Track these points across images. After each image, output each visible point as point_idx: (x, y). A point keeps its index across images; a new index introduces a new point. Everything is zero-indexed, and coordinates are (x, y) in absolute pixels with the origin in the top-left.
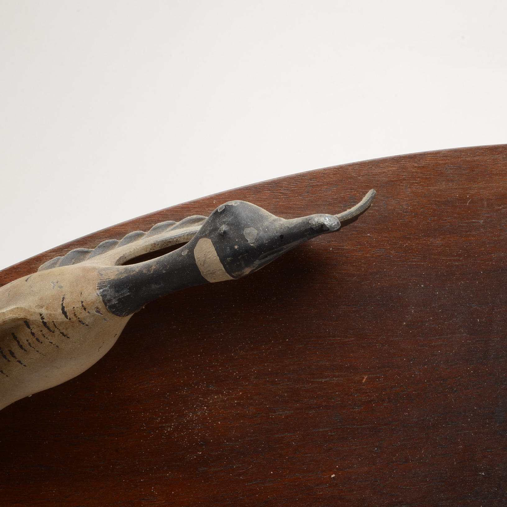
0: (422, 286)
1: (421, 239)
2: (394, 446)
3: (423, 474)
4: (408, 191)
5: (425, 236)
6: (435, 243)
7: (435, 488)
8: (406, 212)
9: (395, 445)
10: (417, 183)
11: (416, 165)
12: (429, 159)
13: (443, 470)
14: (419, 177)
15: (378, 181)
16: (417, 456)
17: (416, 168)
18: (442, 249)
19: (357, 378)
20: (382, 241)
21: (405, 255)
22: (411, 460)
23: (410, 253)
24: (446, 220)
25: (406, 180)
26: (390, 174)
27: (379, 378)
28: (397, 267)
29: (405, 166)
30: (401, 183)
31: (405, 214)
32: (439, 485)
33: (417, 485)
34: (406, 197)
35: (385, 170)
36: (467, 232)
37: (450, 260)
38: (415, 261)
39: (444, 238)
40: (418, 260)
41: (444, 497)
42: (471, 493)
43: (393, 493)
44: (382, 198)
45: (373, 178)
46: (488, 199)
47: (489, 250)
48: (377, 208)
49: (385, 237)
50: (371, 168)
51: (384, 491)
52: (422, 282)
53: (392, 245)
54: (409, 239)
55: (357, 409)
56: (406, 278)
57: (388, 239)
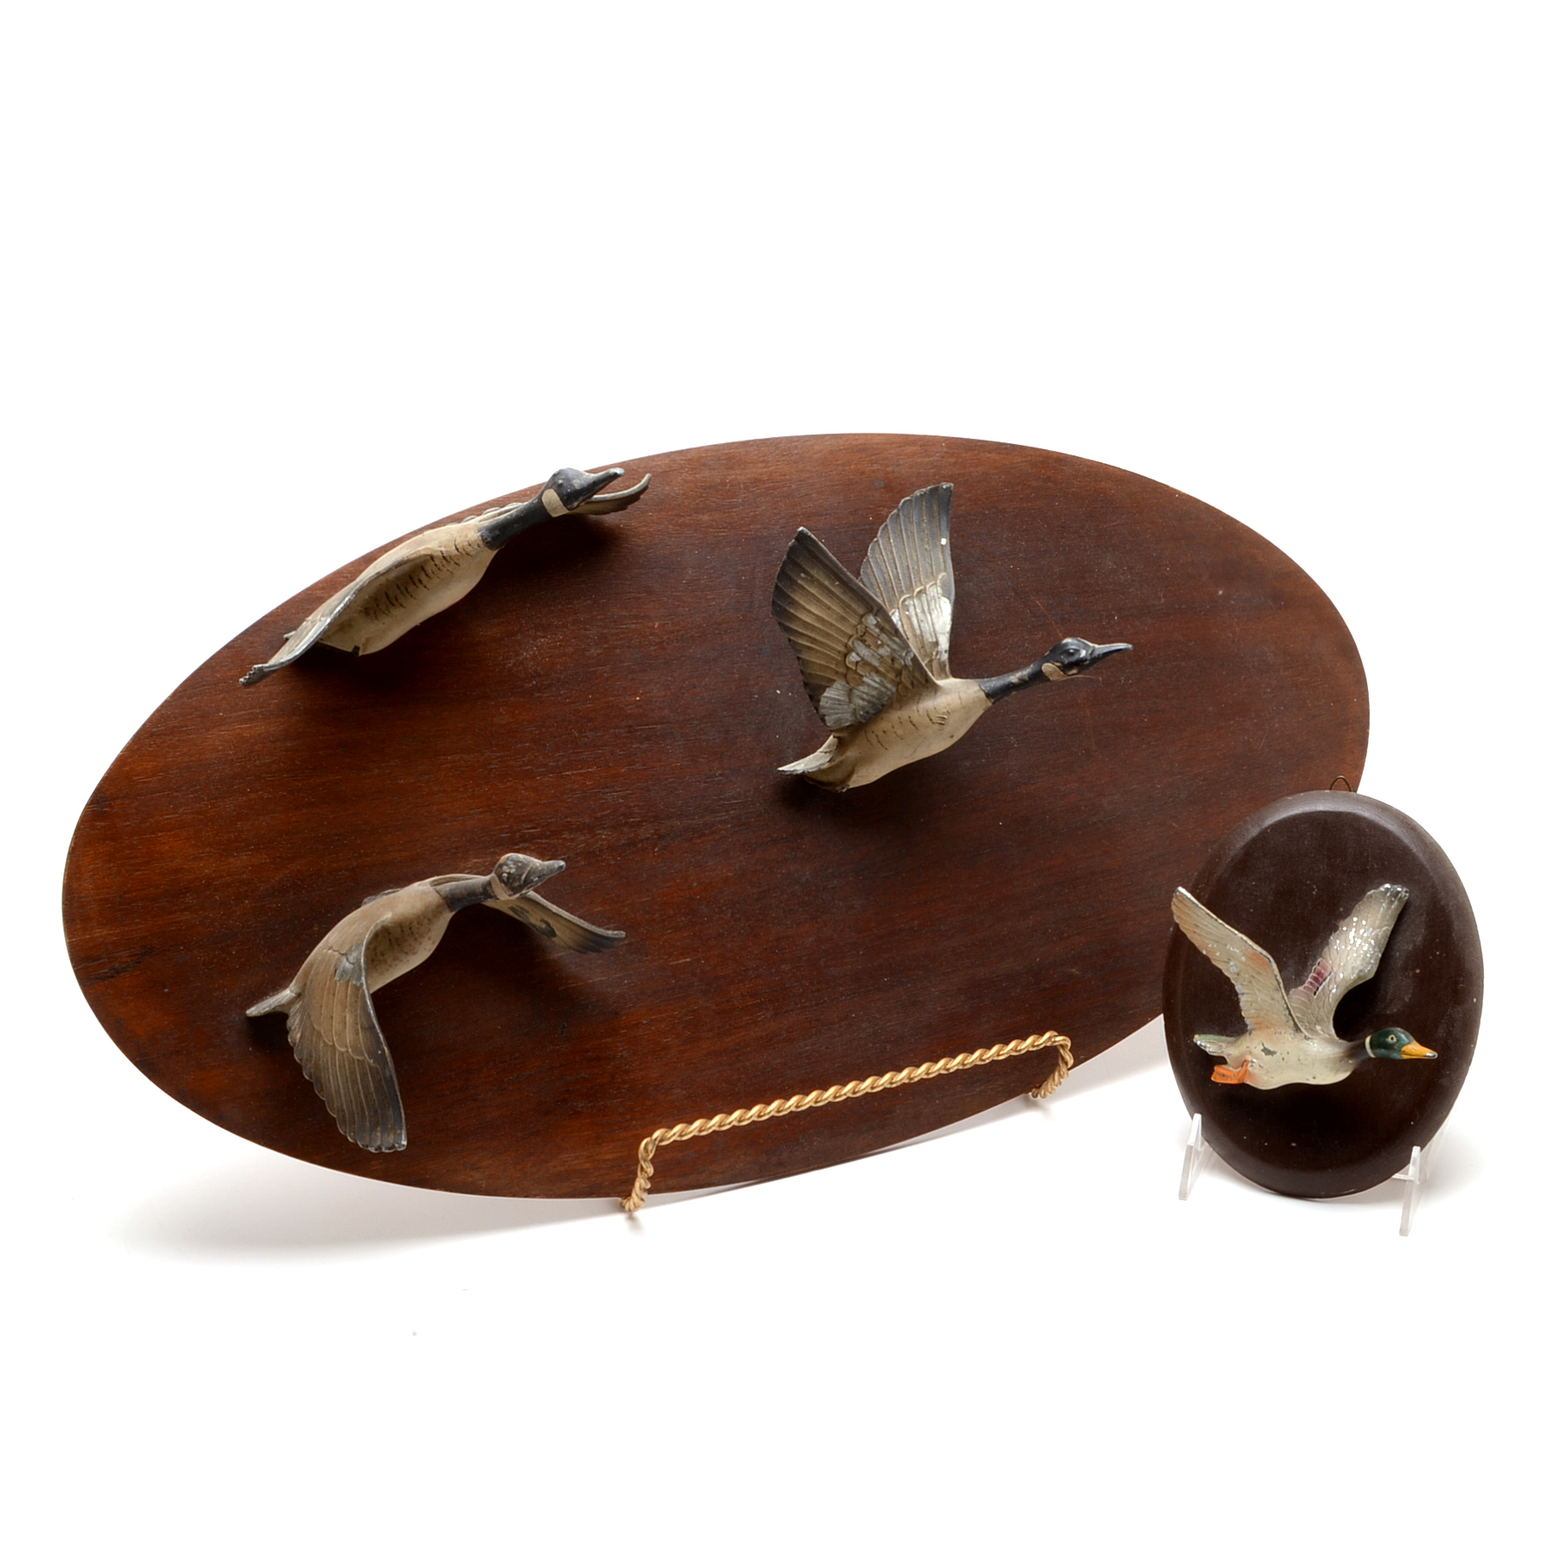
0: (696, 552)
1: (693, 515)
2: (684, 676)
3: (709, 697)
4: (679, 479)
5: (695, 514)
6: (704, 519)
7: (719, 708)
8: (678, 495)
10: (685, 472)
11: (686, 458)
12: (695, 453)
13: (724, 694)
14: (687, 468)
16: (703, 684)
17: (685, 461)
18: (710, 523)
19: (650, 624)
21: (680, 529)
22: (699, 687)
23: (684, 527)
24: (711, 500)
27: (668, 624)
28: (675, 539)
31: (678, 497)
32: (722, 705)
33: (705, 706)
36: (729, 509)
37: (717, 532)
38: (689, 534)
39: (711, 515)
40: (691, 532)
41: (727, 714)
42: (748, 711)
43: (686, 712)
46: (744, 483)
51: (679, 710)
52: (696, 549)
54: (683, 516)
55: (652, 648)
56: (683, 547)
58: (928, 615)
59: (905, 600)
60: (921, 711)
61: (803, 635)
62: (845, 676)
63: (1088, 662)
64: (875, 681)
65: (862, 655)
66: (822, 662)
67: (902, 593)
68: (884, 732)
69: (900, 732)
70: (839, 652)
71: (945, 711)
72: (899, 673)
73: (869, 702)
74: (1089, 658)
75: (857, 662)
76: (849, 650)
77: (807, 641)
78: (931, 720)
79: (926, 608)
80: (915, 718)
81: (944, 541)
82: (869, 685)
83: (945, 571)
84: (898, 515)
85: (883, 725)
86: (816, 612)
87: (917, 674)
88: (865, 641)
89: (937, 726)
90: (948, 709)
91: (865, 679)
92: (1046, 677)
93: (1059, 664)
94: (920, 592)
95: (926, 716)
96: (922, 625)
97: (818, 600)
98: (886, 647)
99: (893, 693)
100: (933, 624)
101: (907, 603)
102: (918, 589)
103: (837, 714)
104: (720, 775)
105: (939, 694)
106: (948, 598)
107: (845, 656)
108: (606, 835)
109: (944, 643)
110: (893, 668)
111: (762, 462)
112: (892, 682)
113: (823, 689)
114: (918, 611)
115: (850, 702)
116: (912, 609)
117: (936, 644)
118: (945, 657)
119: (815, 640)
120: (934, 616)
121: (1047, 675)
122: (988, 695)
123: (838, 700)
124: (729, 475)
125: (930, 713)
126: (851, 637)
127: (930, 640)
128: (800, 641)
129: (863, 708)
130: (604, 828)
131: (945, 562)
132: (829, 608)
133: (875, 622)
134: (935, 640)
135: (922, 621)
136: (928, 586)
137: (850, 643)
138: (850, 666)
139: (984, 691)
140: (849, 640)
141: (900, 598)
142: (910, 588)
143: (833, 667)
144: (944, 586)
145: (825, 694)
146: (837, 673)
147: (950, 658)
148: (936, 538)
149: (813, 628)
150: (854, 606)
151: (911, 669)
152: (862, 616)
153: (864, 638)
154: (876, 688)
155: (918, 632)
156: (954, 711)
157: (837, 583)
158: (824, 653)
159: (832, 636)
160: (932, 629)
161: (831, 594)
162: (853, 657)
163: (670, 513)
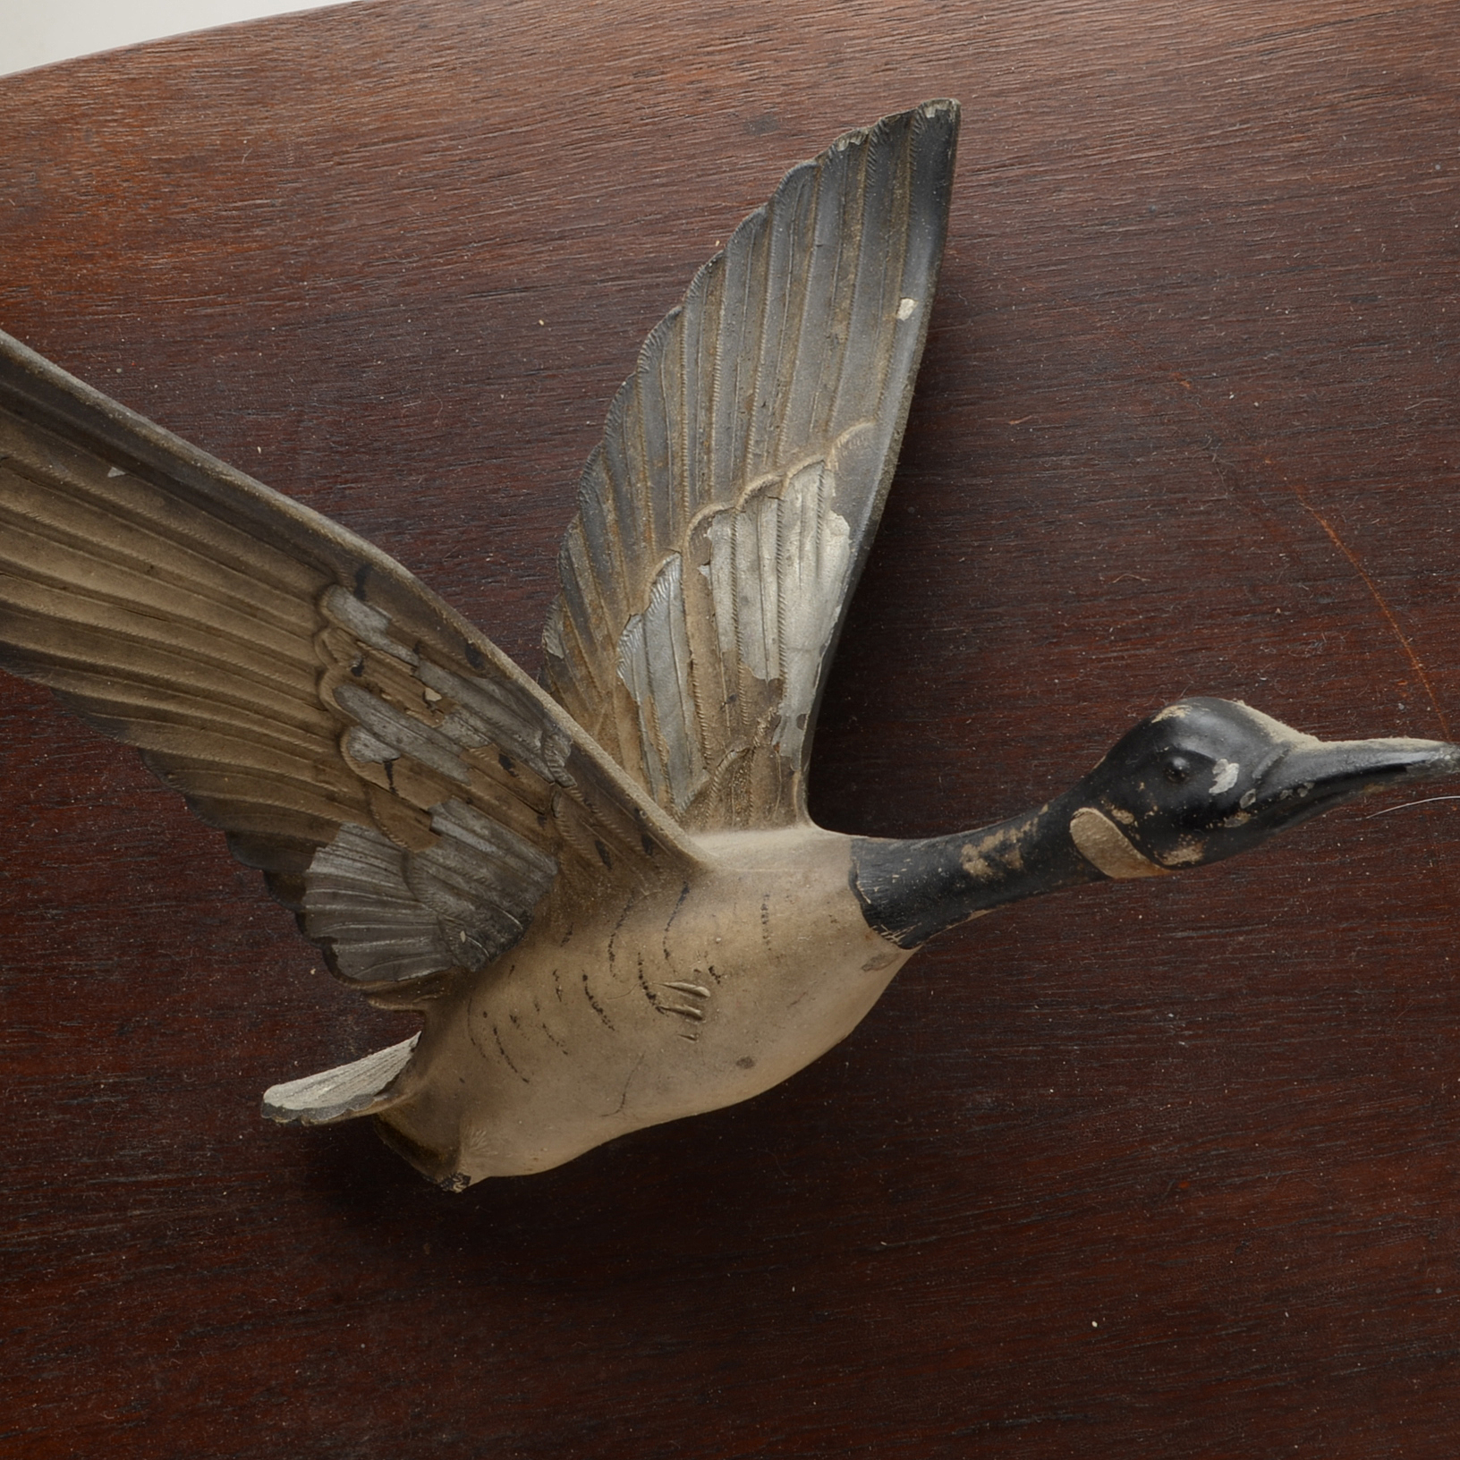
58: (770, 579)
59: (706, 522)
62: (364, 809)
63: (1242, 818)
64: (474, 832)
65: (392, 739)
67: (702, 497)
68: (514, 1020)
69: (558, 1028)
70: (306, 727)
71: (703, 967)
72: (544, 813)
74: (1248, 800)
75: (388, 764)
76: (340, 728)
78: (651, 997)
79: (768, 555)
80: (602, 982)
81: (908, 308)
82: (459, 845)
83: (875, 413)
84: (766, 223)
87: (604, 816)
88: (382, 691)
89: (672, 1025)
90: (713, 959)
91: (440, 823)
92: (1085, 860)
93: (1125, 817)
94: (760, 494)
95: (635, 981)
96: (745, 615)
98: (466, 714)
99: (550, 878)
100: (780, 614)
101: (709, 534)
102: (753, 485)
103: (379, 935)
104: (113, 1088)
105: (695, 893)
106: (852, 518)
107: (336, 738)
109: (800, 693)
110: (522, 795)
112: (535, 839)
113: (308, 851)
114: (743, 563)
115: (416, 900)
116: (721, 558)
117: (776, 689)
118: (793, 740)
119: (169, 685)
120: (789, 582)
121: (1090, 854)
122: (878, 916)
123: (377, 890)
124: (249, 122)
125: (649, 970)
126: (319, 674)
127: (760, 675)
131: (886, 383)
132: (151, 570)
133: (376, 622)
134: (774, 674)
135: (745, 599)
136: (790, 475)
138: (366, 775)
139: (859, 895)
140: (317, 683)
141: (694, 515)
142: (735, 478)
143: (306, 777)
144: (849, 471)
145: (316, 867)
146: (331, 798)
148: (884, 294)
150: (251, 559)
151: (578, 796)
152: (316, 599)
153: (365, 677)
154: (486, 856)
155: (726, 642)
156: (738, 971)
157: (114, 472)
160: (771, 635)
161: (108, 512)
162: (364, 747)
163: (51, 250)
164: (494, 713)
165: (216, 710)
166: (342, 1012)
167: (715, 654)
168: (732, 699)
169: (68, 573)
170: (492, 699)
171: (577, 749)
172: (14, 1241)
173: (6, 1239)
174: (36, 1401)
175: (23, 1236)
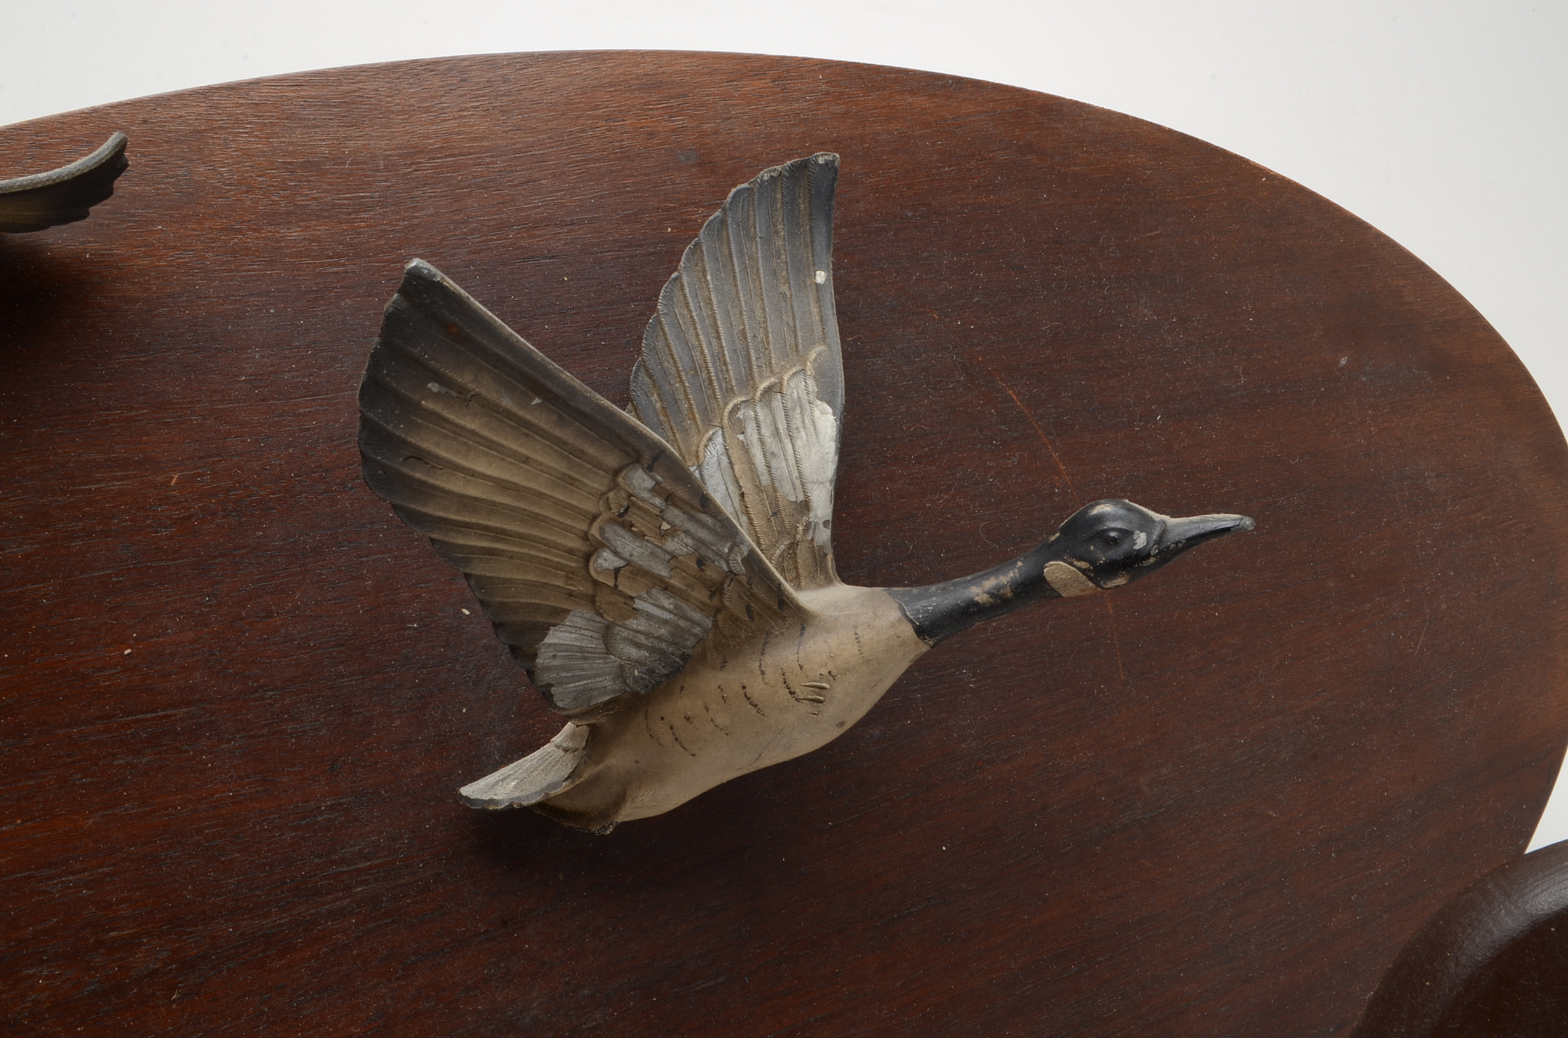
0: (272, 311)
1: (263, 229)
2: (242, 591)
3: (302, 635)
4: (231, 148)
5: (270, 225)
6: (291, 236)
7: (327, 658)
8: (229, 185)
9: (245, 590)
10: (246, 133)
11: (244, 102)
12: (266, 91)
13: (338, 625)
14: (250, 123)
15: (170, 132)
16: (288, 606)
17: (242, 108)
18: (305, 246)
19: (160, 478)
20: (187, 236)
21: (233, 259)
22: (278, 613)
23: (242, 255)
24: (307, 195)
25: (224, 128)
26: (192, 120)
27: (202, 475)
28: (220, 282)
29: (221, 104)
30: (216, 134)
31: (228, 188)
32: (334, 651)
33: (292, 656)
34: (227, 159)
35: (182, 113)
36: (350, 214)
37: (322, 265)
38: (254, 270)
39: (307, 227)
40: (259, 267)
41: (345, 671)
42: (395, 661)
43: (248, 673)
44: (182, 162)
45: (160, 126)
46: (386, 157)
47: (394, 244)
48: (172, 180)
49: (194, 230)
50: (155, 109)
51: (231, 671)
52: (270, 304)
53: (208, 243)
54: (239, 231)
55: (165, 533)
56: (240, 299)
57: (198, 233)
58: (787, 441)
59: (736, 409)
60: (769, 672)
61: (467, 525)
62: (592, 600)
63: (1152, 560)
64: (663, 608)
65: (626, 555)
66: (531, 577)
67: (729, 392)
68: (688, 719)
69: (722, 719)
70: (571, 552)
71: (824, 671)
72: (716, 590)
73: (652, 650)
74: (1154, 551)
75: (617, 571)
76: (593, 548)
77: (481, 537)
78: (792, 693)
79: (782, 426)
80: (757, 688)
81: (821, 277)
82: (649, 616)
83: (824, 339)
84: (723, 222)
85: (684, 704)
86: (491, 471)
87: (759, 591)
88: (632, 525)
89: (805, 708)
90: (830, 667)
91: (639, 604)
92: (1052, 589)
93: (1084, 565)
94: (769, 390)
95: (781, 685)
96: (774, 463)
97: (492, 445)
98: (683, 535)
99: (706, 631)
100: (797, 461)
101: (740, 415)
102: (763, 385)
103: (580, 679)
104: (331, 808)
105: (810, 630)
106: (830, 403)
107: (587, 557)
108: (47, 978)
109: (822, 505)
110: (703, 581)
111: (427, 110)
112: (702, 607)
113: (543, 630)
114: (766, 432)
116: (751, 428)
117: (805, 506)
118: (824, 535)
119: (503, 532)
120: (799, 444)
121: (1055, 586)
122: (921, 631)
123: (581, 649)
124: (348, 138)
125: (791, 679)
126: (595, 517)
127: (793, 499)
128: (461, 541)
129: (639, 663)
130: (42, 962)
131: (822, 321)
132: (526, 460)
133: (649, 483)
134: (801, 498)
135: (773, 454)
136: (786, 378)
137: (594, 531)
138: (600, 579)
139: (911, 621)
140: (591, 524)
141: (726, 404)
142: (748, 381)
143: (560, 583)
144: (821, 376)
145: (547, 640)
146: (571, 594)
147: (834, 538)
148: (803, 271)
149: (493, 508)
150: (591, 450)
151: (744, 579)
152: (616, 473)
153: (627, 518)
154: (666, 622)
155: (765, 479)
156: (846, 671)
157: (537, 401)
158: (532, 558)
159: (545, 519)
160: (795, 474)
161: (524, 428)
162: (606, 560)
163: (207, 225)
164: (703, 534)
165: (522, 545)
166: (487, 734)
167: (759, 488)
168: (775, 514)
169: (481, 466)
170: (704, 526)
171: (752, 552)
172: (269, 926)
173: (263, 925)
174: (301, 1031)
175: (276, 921)
